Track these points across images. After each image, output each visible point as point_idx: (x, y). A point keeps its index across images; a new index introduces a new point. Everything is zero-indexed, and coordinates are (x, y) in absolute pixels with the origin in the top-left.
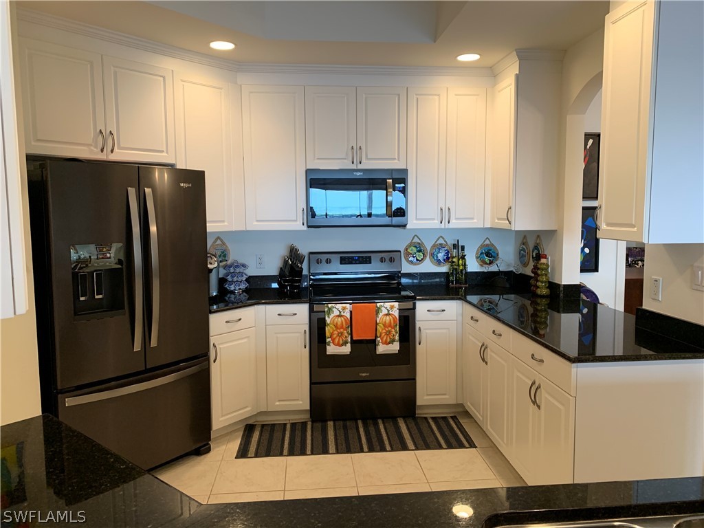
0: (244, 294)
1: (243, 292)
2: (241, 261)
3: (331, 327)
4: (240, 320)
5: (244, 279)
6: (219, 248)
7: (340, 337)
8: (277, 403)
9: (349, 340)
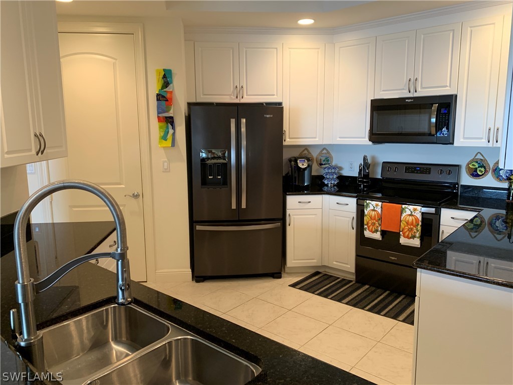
0: (335, 187)
1: (334, 186)
2: (339, 165)
3: (368, 218)
4: (309, 202)
5: (334, 177)
6: (324, 155)
7: (373, 226)
8: (335, 263)
9: (379, 229)
